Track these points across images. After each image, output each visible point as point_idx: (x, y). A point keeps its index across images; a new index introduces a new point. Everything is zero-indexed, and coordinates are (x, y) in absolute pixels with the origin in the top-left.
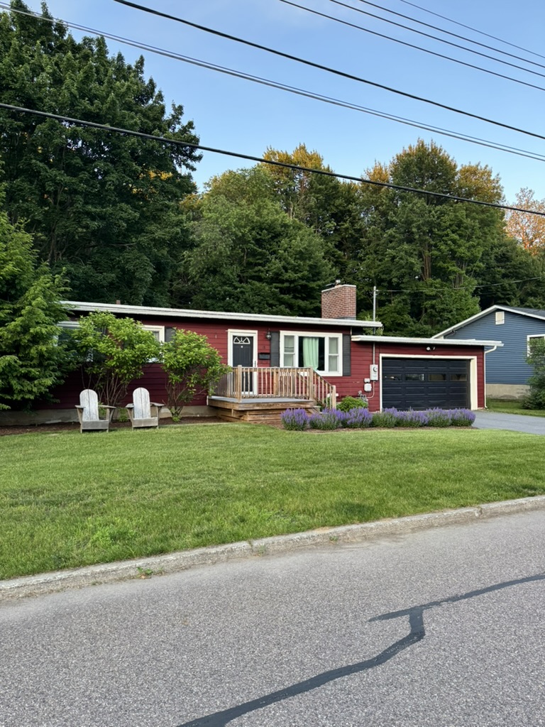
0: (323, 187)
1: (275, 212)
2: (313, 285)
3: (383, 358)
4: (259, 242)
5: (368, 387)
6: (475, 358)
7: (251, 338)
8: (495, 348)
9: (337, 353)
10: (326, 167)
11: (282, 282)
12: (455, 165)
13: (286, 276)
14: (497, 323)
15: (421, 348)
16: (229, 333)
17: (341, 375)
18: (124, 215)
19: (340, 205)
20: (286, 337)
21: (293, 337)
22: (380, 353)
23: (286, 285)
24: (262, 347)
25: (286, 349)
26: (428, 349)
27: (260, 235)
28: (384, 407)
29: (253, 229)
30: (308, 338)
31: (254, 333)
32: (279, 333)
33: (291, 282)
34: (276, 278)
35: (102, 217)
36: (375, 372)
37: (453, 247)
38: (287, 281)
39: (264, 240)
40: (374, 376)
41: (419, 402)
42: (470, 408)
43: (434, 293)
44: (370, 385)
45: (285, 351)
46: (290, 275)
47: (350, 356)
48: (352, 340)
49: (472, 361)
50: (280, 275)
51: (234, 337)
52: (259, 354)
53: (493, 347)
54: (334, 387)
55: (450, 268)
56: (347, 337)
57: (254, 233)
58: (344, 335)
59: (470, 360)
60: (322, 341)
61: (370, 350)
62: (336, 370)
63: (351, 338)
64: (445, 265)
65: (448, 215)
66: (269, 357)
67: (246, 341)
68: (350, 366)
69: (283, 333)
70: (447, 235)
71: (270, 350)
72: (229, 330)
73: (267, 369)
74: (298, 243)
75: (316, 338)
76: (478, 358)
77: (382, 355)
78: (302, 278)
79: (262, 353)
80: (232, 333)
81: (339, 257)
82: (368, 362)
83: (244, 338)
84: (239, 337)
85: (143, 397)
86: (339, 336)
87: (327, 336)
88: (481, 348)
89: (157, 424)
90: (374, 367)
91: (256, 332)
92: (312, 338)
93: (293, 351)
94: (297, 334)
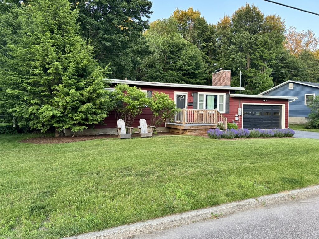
0: (201, 26)
1: (179, 38)
2: (197, 72)
3: (244, 105)
4: (172, 52)
5: (237, 119)
6: (284, 104)
7: (185, 96)
8: (294, 100)
9: (223, 102)
10: (202, 17)
11: (183, 70)
12: (263, 15)
13: (185, 68)
14: (289, 89)
15: (261, 100)
16: (175, 93)
17: (225, 113)
18: (120, 39)
19: (208, 35)
20: (200, 95)
21: (203, 95)
22: (242, 102)
23: (185, 72)
24: (189, 100)
25: (200, 101)
26: (264, 100)
27: (173, 49)
28: (244, 127)
29: (169, 46)
30: (210, 95)
31: (186, 93)
32: (197, 93)
33: (187, 70)
34: (180, 69)
35: (110, 40)
36: (240, 111)
37: (262, 54)
38: (185, 70)
39: (174, 52)
40: (240, 113)
41: (259, 126)
42: (281, 128)
43: (252, 75)
44: (238, 117)
45: (200, 102)
46: (187, 67)
47: (229, 104)
48: (230, 96)
49: (283, 106)
50: (182, 67)
51: (177, 95)
52: (188, 103)
53: (293, 100)
54: (227, 118)
55: (260, 64)
56: (228, 95)
57: (170, 48)
58: (226, 94)
59: (282, 106)
60: (216, 97)
61: (238, 101)
62: (222, 110)
63: (229, 95)
64: (258, 62)
65: (260, 39)
66: (192, 105)
67: (182, 97)
68: (229, 108)
69: (199, 93)
70: (259, 48)
71: (193, 101)
72: (175, 92)
73: (191, 110)
74: (190, 52)
75: (213, 95)
76: (286, 105)
77: (243, 103)
78: (192, 69)
79: (189, 103)
80: (176, 93)
81: (208, 59)
82: (237, 107)
83: (181, 96)
84: (179, 95)
85: (144, 123)
86: (224, 94)
87: (218, 94)
88: (287, 100)
89: (152, 136)
90: (240, 109)
91: (187, 93)
92: (212, 95)
93: (203, 102)
94: (205, 94)
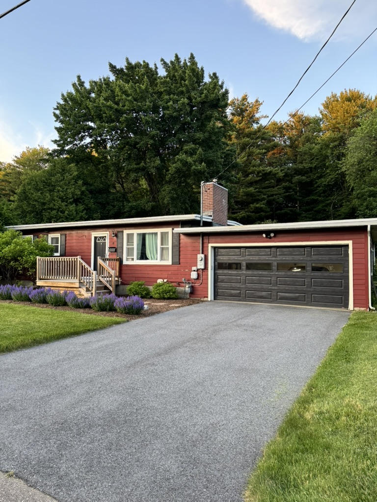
3: (213, 248)
5: (193, 275)
6: (350, 243)
17: (171, 264)
20: (128, 234)
21: (133, 234)
22: (209, 243)
24: (112, 243)
26: (264, 235)
32: (123, 232)
42: (348, 308)
44: (196, 273)
45: (128, 245)
47: (179, 247)
49: (349, 247)
52: (109, 248)
58: (173, 229)
61: (199, 241)
62: (166, 259)
66: (116, 250)
67: (104, 240)
68: (179, 256)
69: (126, 232)
71: (117, 245)
72: (93, 233)
76: (353, 243)
77: (211, 245)
82: (196, 253)
83: (103, 237)
84: (100, 237)
86: (169, 230)
87: (159, 231)
88: (362, 230)
90: (200, 256)
91: (108, 232)
92: (152, 233)
93: (133, 245)
94: (136, 232)
